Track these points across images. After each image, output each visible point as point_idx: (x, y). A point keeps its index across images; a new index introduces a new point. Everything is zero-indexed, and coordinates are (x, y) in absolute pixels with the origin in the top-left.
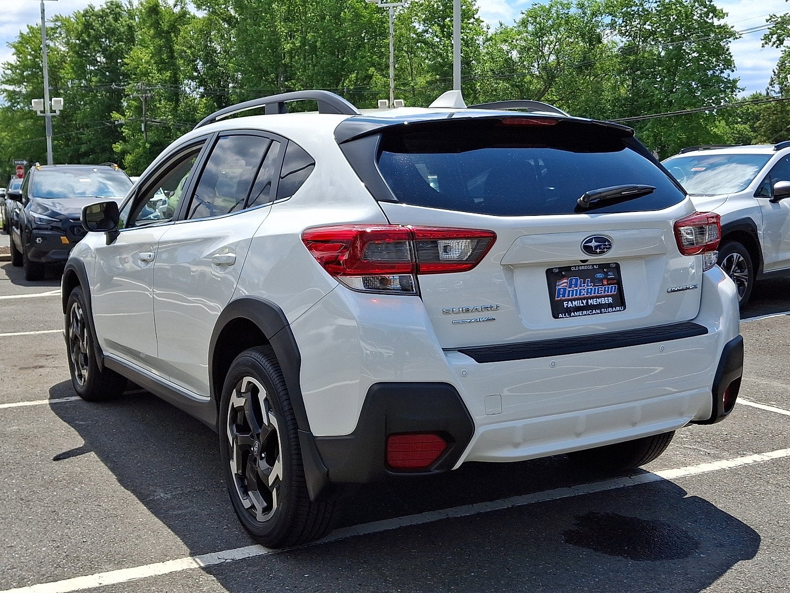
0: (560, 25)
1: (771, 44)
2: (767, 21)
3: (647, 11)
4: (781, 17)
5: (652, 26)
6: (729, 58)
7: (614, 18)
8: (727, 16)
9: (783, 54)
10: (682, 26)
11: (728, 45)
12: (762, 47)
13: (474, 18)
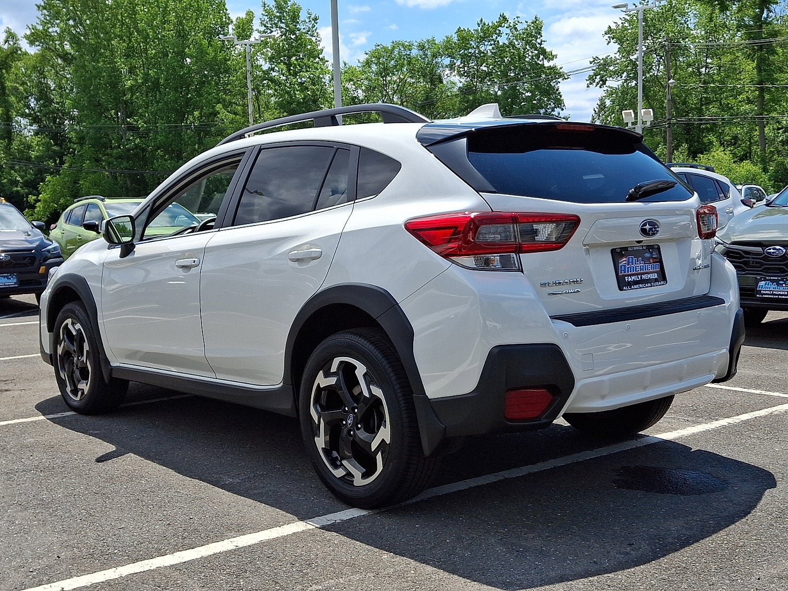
0: (402, 66)
1: (595, 84)
2: (591, 63)
3: (483, 53)
4: (603, 59)
5: (488, 67)
6: (559, 97)
7: (452, 60)
8: (556, 58)
9: (606, 93)
10: (516, 67)
11: (558, 85)
12: (587, 87)
13: (319, 58)
